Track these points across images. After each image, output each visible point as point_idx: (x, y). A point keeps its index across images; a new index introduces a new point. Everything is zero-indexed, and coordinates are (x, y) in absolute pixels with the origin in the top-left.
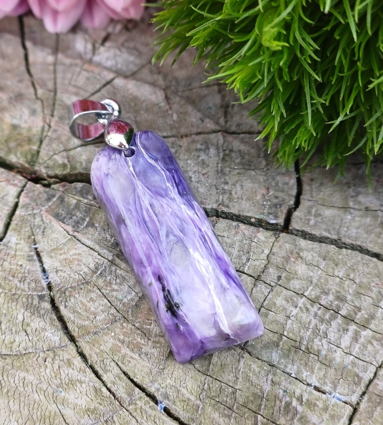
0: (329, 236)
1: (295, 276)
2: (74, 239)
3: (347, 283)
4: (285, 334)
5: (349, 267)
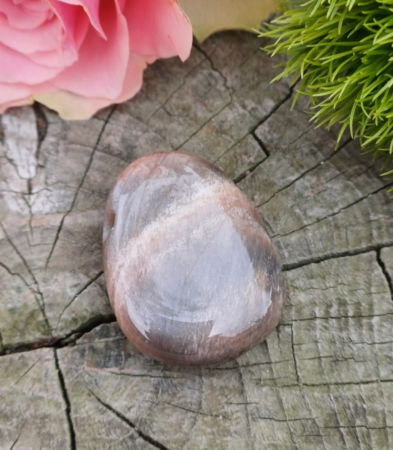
0: (306, 258)
1: (301, 306)
3: (339, 288)
4: (322, 355)
5: (333, 275)
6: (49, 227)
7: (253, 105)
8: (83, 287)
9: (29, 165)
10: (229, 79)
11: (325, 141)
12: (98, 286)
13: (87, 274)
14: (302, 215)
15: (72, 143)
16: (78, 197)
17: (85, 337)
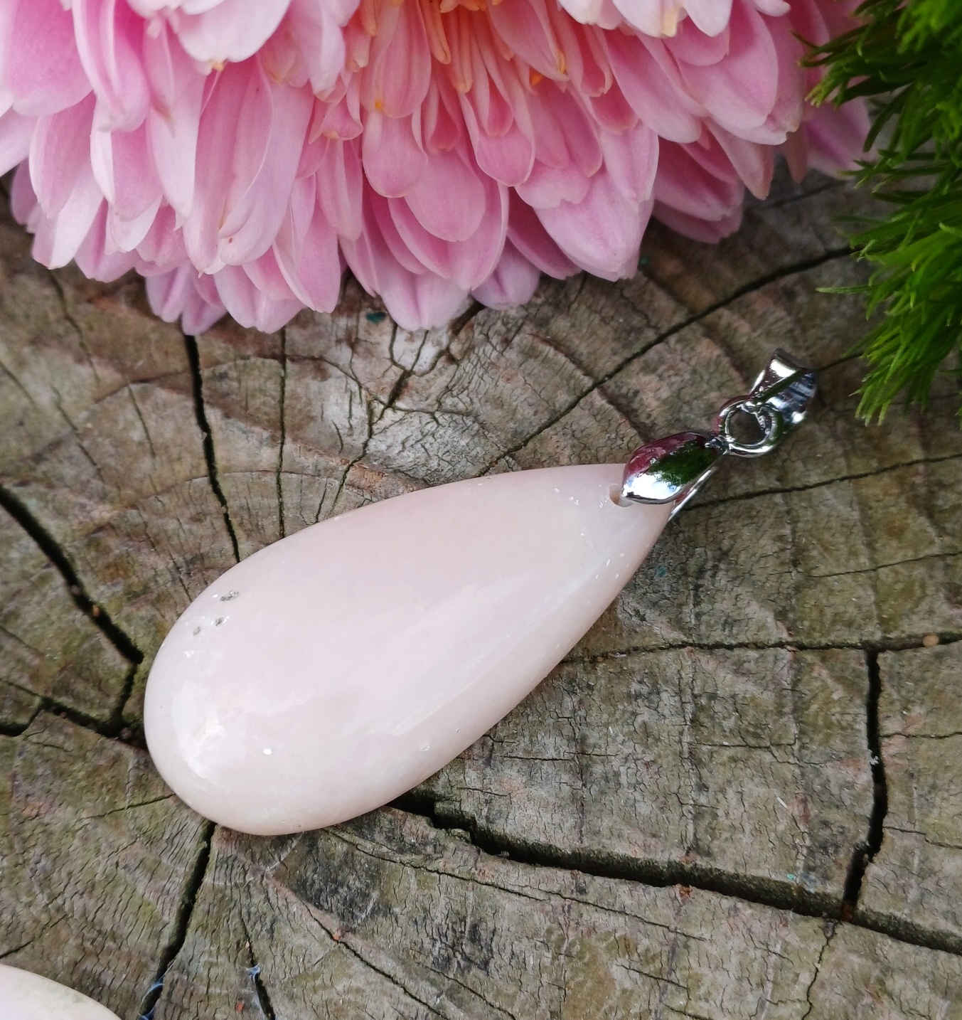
2: (344, 949)
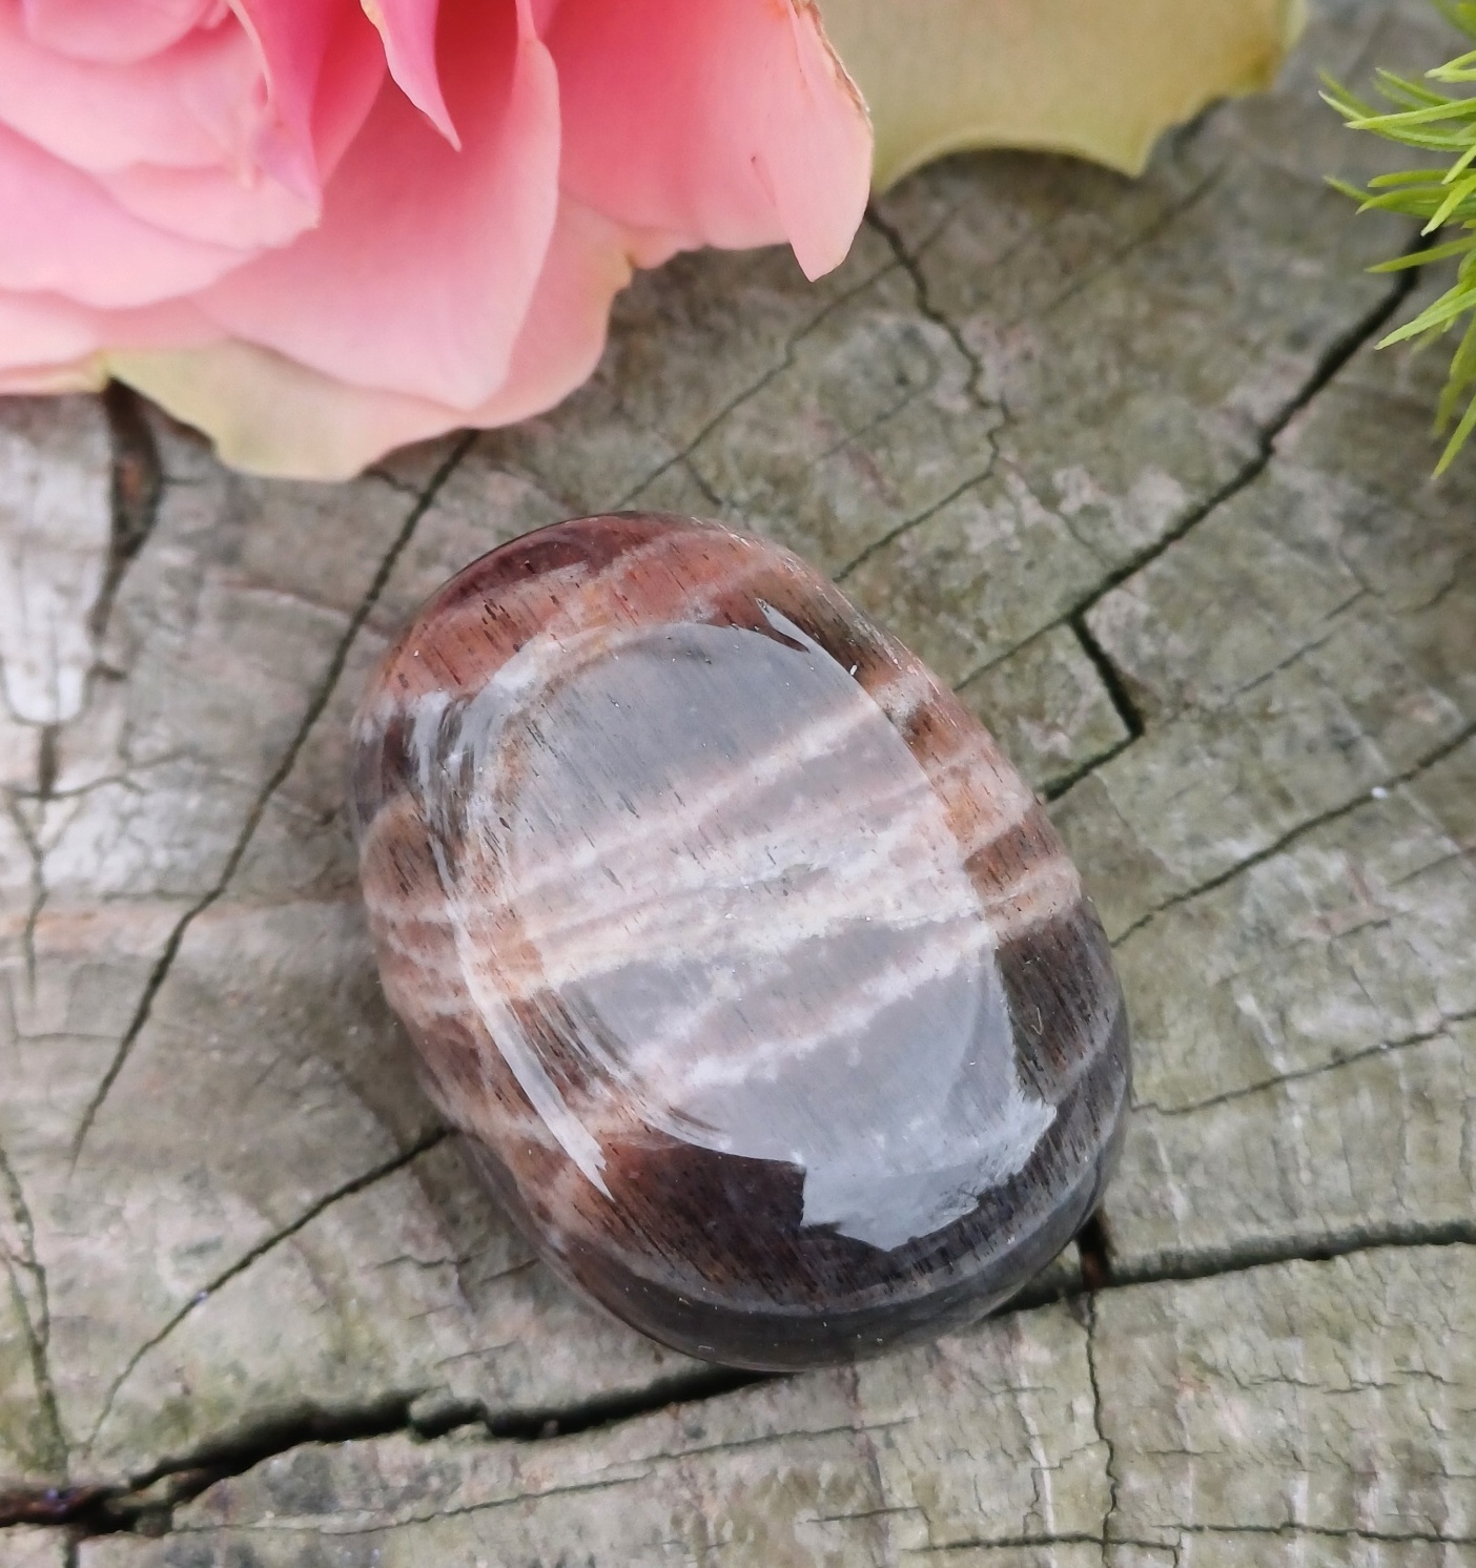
0: (1266, 1232)
1: (1230, 1461)
3: (1411, 1394)
5: (1387, 1327)
6: (113, 960)
7: (1088, 494)
8: (234, 1260)
9: (56, 664)
10: (989, 363)
11: (1402, 692)
12: (302, 1264)
13: (256, 1199)
14: (1265, 1025)
15: (262, 581)
16: (260, 834)
17: (217, 1496)
